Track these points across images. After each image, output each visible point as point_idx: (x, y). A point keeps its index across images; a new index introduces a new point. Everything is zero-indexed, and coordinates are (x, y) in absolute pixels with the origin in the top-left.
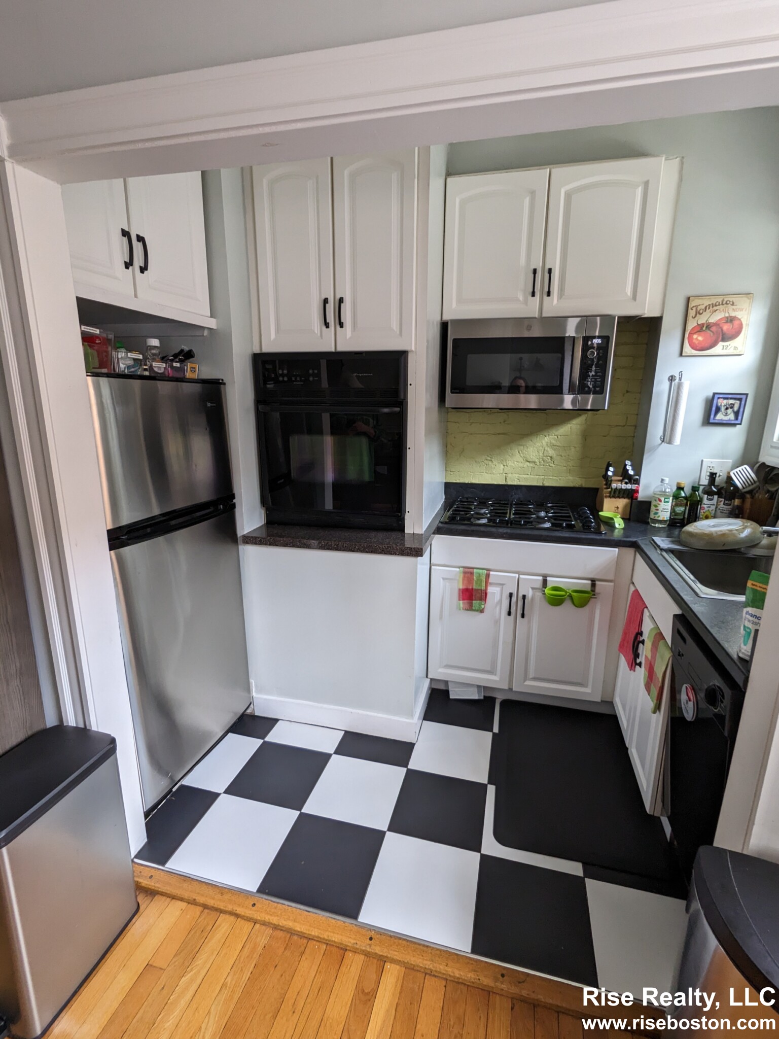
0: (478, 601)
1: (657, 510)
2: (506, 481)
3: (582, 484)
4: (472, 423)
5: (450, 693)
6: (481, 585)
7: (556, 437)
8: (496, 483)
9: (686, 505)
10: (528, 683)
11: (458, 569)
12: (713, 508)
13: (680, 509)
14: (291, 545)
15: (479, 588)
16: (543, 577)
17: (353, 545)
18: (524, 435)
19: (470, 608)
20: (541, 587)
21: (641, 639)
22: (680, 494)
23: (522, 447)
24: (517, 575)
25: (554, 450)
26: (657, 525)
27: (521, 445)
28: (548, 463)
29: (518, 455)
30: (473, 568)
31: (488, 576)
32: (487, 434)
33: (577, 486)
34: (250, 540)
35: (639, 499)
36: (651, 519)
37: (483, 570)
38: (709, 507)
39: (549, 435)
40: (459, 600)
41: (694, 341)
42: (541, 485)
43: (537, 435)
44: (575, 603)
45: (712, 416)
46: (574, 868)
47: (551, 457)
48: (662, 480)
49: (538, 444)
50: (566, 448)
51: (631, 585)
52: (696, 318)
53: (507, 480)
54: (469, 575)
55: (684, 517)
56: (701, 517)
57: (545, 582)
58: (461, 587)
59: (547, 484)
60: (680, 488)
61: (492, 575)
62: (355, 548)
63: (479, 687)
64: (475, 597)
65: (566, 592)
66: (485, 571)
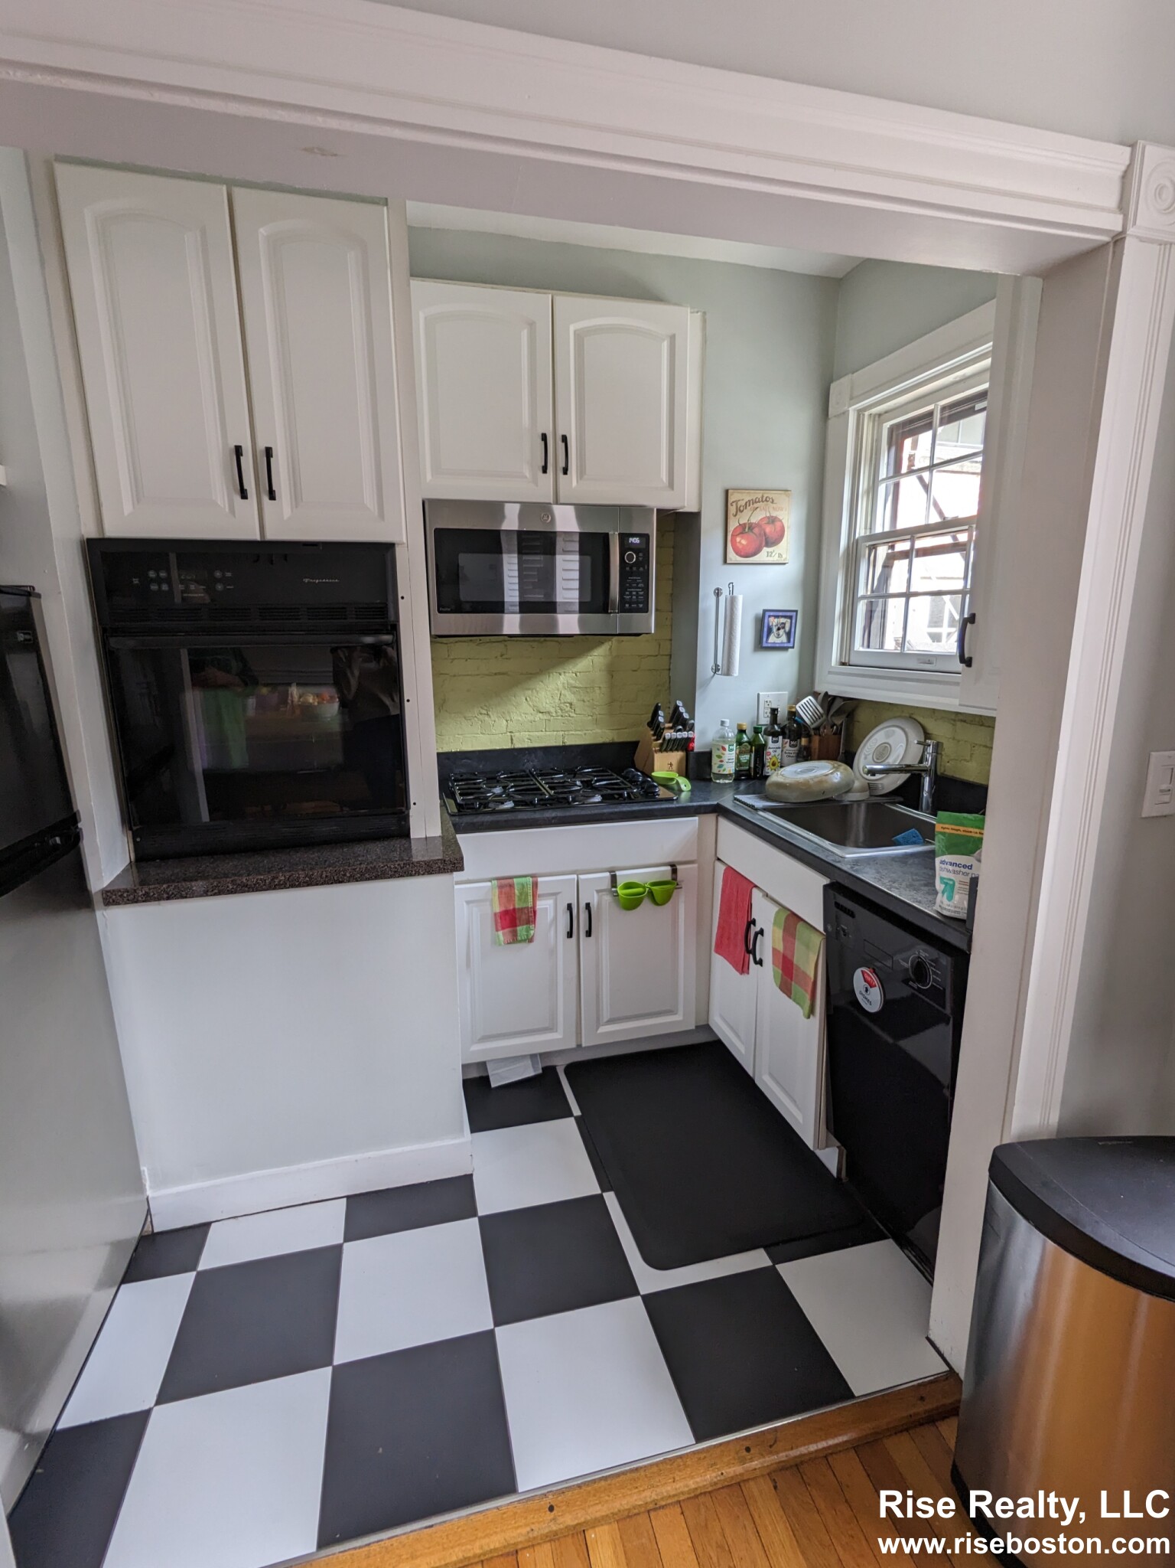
0: (525, 927)
1: (722, 761)
2: (512, 743)
3: (613, 739)
4: (453, 659)
5: (491, 1079)
6: (526, 900)
7: (574, 675)
8: (498, 748)
9: (751, 751)
10: (603, 1029)
11: (489, 884)
12: (779, 751)
13: (745, 758)
14: (216, 891)
15: (525, 905)
16: (610, 872)
17: (340, 871)
18: (531, 674)
19: (514, 939)
20: (610, 887)
21: (758, 929)
22: (743, 738)
23: (530, 692)
24: (575, 876)
25: (574, 693)
26: (721, 781)
27: (529, 689)
28: (567, 712)
29: (525, 704)
30: (511, 878)
31: (535, 885)
32: (478, 675)
33: (607, 741)
34: (113, 897)
35: (696, 750)
36: (714, 773)
37: (527, 878)
38: (775, 751)
39: (564, 672)
40: (497, 930)
41: (738, 545)
42: (561, 744)
43: (549, 673)
44: (656, 898)
45: (765, 639)
46: (756, 1259)
47: (571, 704)
48: (723, 723)
49: (552, 686)
50: (588, 690)
51: (718, 864)
52: (738, 516)
53: (514, 742)
54: (508, 889)
55: (750, 768)
56: (768, 764)
57: (614, 879)
58: (498, 909)
59: (568, 743)
60: (742, 731)
61: (542, 882)
62: (345, 875)
63: (533, 1056)
64: (520, 921)
65: (644, 887)
66: (531, 879)
